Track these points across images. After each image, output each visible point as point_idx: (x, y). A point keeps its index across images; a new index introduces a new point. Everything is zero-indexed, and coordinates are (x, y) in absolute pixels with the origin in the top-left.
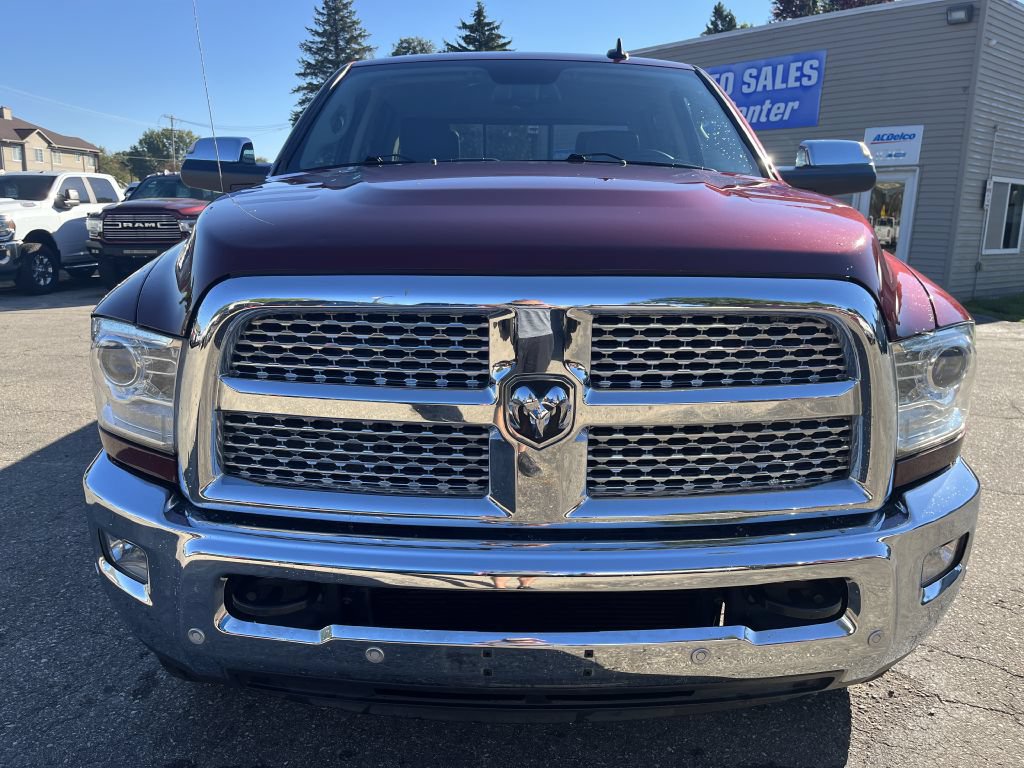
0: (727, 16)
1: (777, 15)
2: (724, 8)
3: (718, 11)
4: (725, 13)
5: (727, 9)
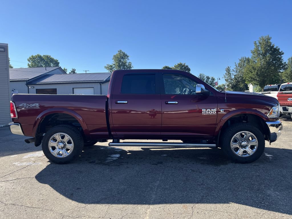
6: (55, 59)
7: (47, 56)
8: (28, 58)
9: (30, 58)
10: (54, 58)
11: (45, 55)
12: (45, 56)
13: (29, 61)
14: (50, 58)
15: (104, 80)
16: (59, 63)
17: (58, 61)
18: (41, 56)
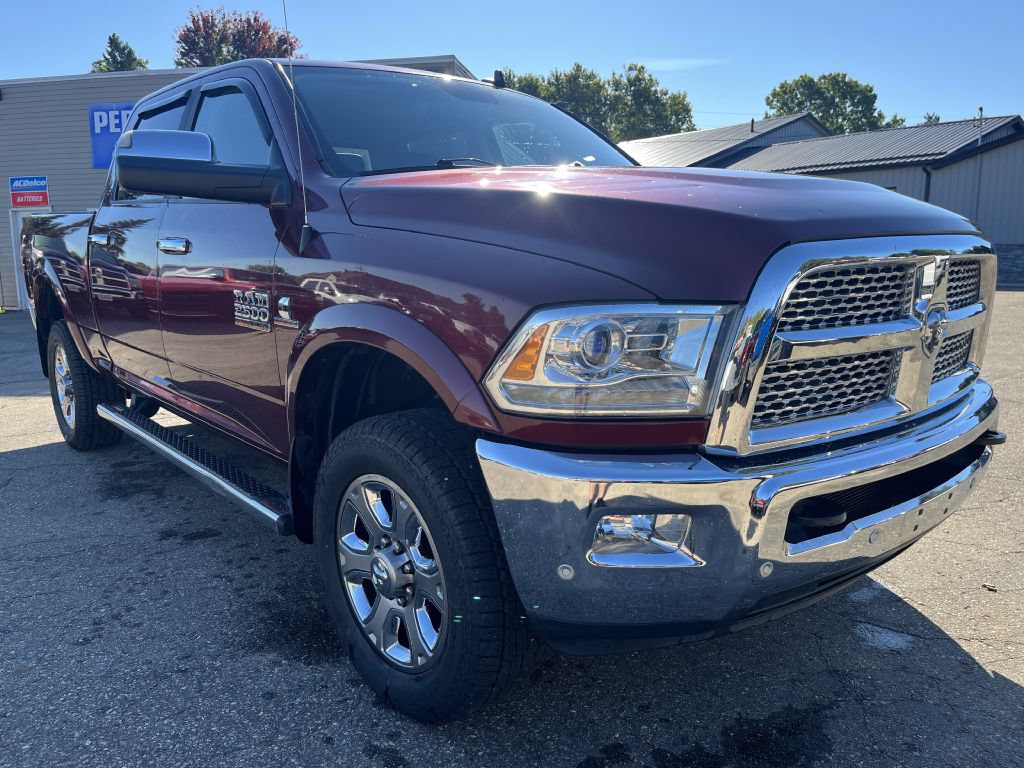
0: (124, 49)
1: (183, 55)
2: (120, 40)
3: (113, 42)
4: (122, 45)
5: (123, 40)
6: (863, 83)
7: (834, 78)
8: (768, 92)
9: (775, 94)
10: (859, 82)
11: (826, 74)
12: (824, 77)
13: (769, 103)
14: (846, 83)
15: (949, 152)
16: (875, 97)
17: (871, 90)
18: (811, 80)
